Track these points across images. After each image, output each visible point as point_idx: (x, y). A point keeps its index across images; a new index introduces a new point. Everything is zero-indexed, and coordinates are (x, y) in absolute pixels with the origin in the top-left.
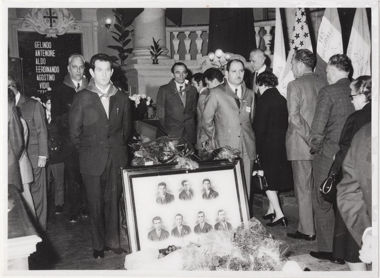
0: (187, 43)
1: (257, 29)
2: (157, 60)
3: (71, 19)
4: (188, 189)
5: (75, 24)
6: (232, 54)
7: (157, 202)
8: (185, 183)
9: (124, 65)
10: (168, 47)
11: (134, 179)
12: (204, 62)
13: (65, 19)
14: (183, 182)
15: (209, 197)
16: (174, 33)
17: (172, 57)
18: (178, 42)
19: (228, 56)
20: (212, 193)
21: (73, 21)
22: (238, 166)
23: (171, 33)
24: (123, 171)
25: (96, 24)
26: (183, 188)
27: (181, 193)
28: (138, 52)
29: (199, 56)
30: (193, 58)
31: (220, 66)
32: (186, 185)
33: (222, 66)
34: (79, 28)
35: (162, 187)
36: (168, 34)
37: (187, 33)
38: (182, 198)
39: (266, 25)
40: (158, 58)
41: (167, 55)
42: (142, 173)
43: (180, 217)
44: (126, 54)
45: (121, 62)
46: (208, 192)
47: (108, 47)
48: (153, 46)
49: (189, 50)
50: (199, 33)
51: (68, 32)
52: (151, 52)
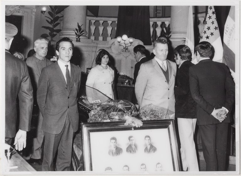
0: (101, 29)
1: (151, 23)
2: (79, 39)
4: (134, 144)
5: (19, 9)
6: (134, 39)
7: (109, 154)
8: (131, 139)
9: (53, 41)
10: (87, 30)
11: (91, 134)
12: (114, 43)
14: (130, 138)
15: (150, 151)
16: (92, 21)
17: (89, 38)
18: (95, 27)
19: (131, 40)
20: (151, 148)
22: (171, 126)
23: (90, 21)
24: (84, 126)
25: (35, 10)
26: (130, 143)
27: (128, 147)
28: (65, 32)
29: (109, 39)
30: (105, 39)
31: (125, 46)
32: (132, 140)
33: (126, 47)
34: (22, 12)
35: (113, 141)
36: (88, 21)
37: (101, 22)
38: (129, 152)
39: (158, 21)
40: (81, 37)
41: (86, 36)
42: (98, 128)
43: (127, 168)
44: (55, 33)
45: (50, 38)
46: (149, 147)
47: (43, 27)
48: (78, 28)
49: (102, 34)
50: (110, 22)
51: (13, 14)
52: (76, 33)
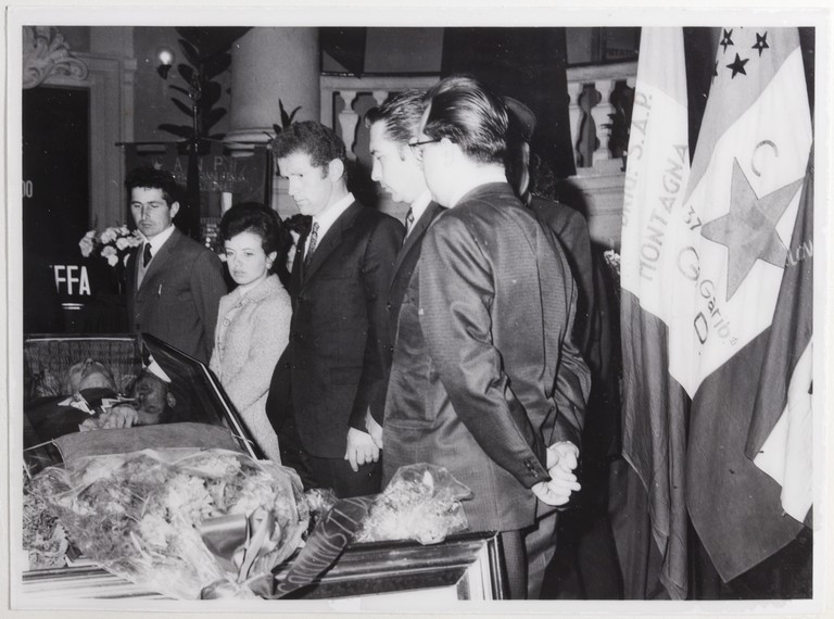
1: (574, 90)
3: (56, 45)
5: (68, 59)
13: (39, 45)
16: (344, 94)
18: (355, 119)
21: (64, 51)
23: (336, 94)
25: (133, 64)
34: (79, 72)
36: (326, 98)
37: (380, 97)
39: (600, 78)
47: (162, 128)
51: (46, 82)
